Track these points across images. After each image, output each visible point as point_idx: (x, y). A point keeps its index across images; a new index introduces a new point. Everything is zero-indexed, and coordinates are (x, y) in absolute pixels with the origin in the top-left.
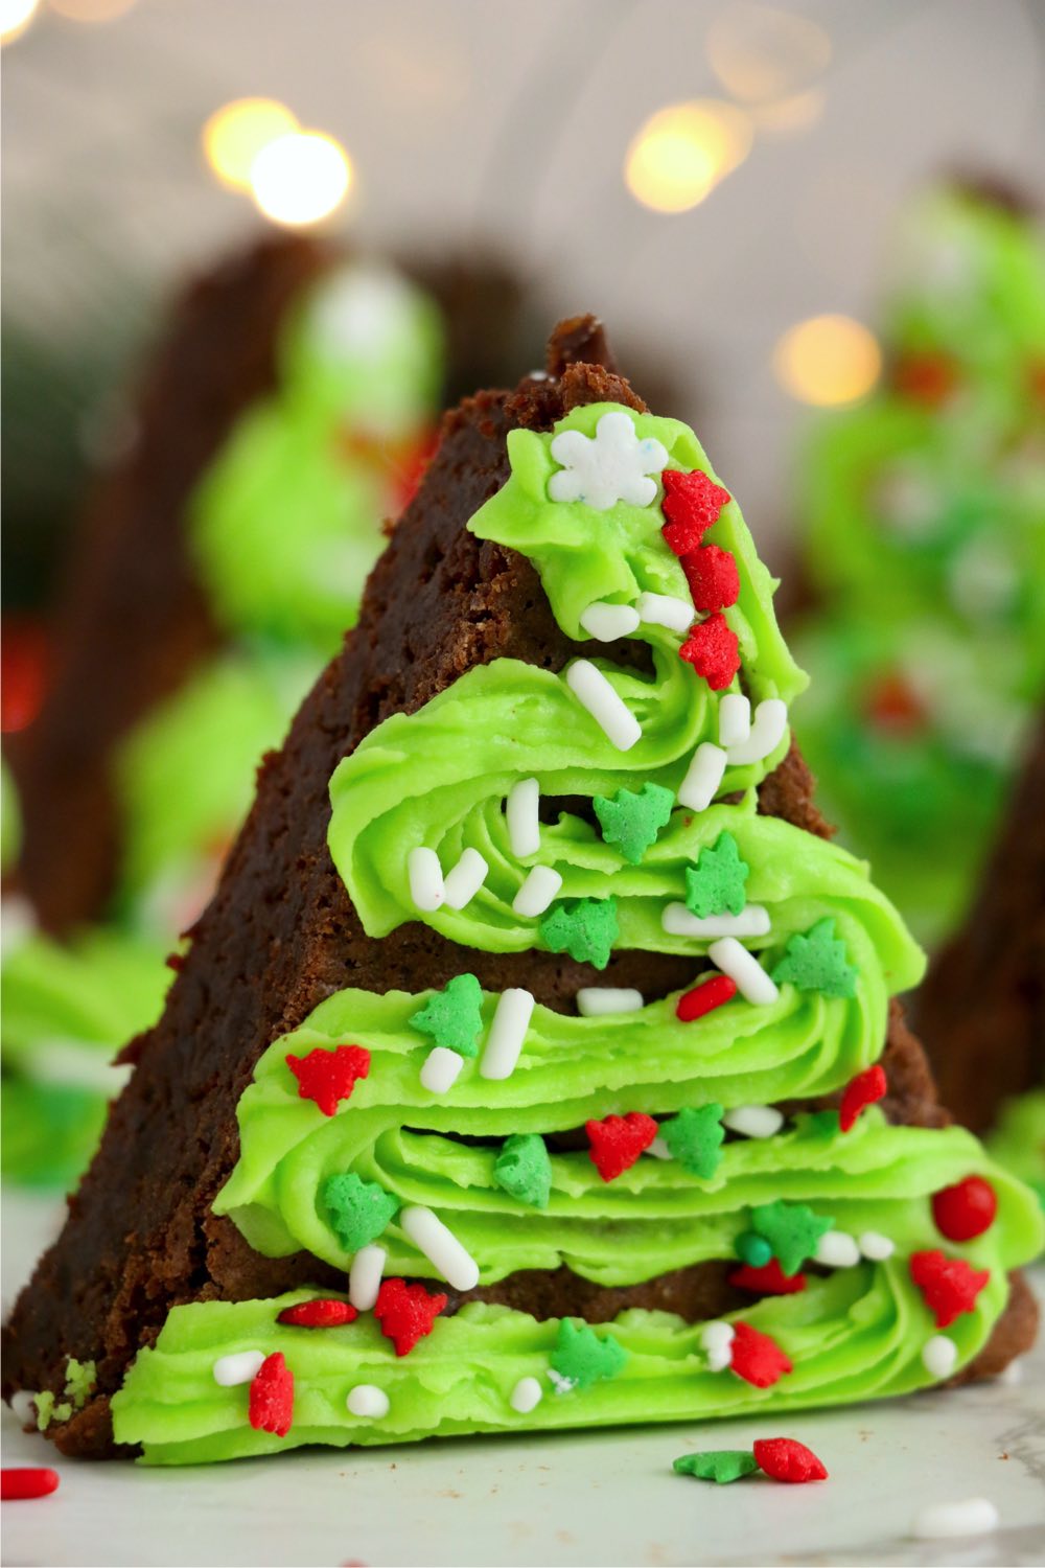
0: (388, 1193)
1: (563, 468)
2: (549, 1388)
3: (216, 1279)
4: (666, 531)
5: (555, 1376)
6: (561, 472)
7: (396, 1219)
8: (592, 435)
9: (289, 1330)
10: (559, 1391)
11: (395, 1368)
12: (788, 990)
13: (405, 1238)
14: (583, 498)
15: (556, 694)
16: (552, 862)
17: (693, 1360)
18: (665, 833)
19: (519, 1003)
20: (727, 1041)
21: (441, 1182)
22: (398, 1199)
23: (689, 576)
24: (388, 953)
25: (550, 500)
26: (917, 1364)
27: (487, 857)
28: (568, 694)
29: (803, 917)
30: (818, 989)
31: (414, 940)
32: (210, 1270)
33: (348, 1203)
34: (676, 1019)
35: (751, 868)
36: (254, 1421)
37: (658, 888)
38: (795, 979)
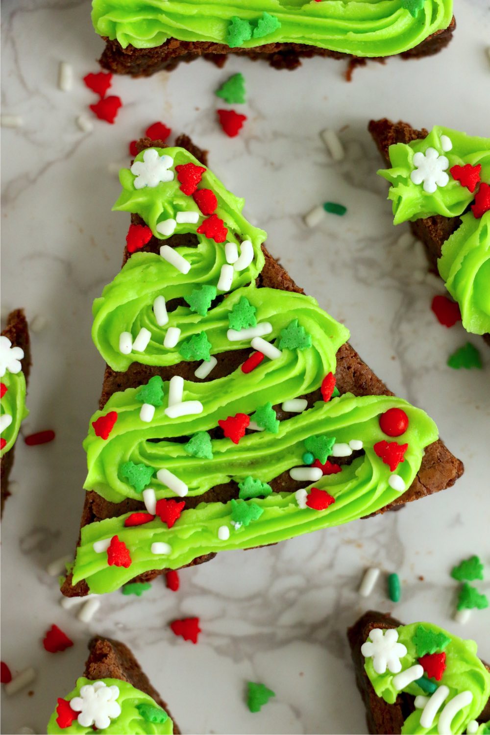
0: (147, 466)
1: (137, 176)
2: (232, 529)
3: (97, 516)
4: (182, 188)
5: (233, 523)
6: (136, 179)
7: (154, 475)
8: (143, 161)
9: (127, 528)
10: (236, 529)
11: (169, 533)
12: (286, 352)
13: (160, 483)
14: (147, 185)
15: (159, 261)
16: (176, 326)
17: (292, 506)
18: (215, 303)
19: (178, 382)
20: (262, 376)
21: (167, 458)
22: (153, 468)
23: (197, 202)
24: (131, 378)
25: (135, 189)
26: (389, 489)
27: (149, 329)
28: (162, 259)
29: (284, 322)
30: (296, 348)
31: (138, 370)
32: (94, 513)
33: (129, 473)
34: (243, 373)
35: (256, 308)
36: (110, 563)
37: (220, 324)
38: (286, 346)
